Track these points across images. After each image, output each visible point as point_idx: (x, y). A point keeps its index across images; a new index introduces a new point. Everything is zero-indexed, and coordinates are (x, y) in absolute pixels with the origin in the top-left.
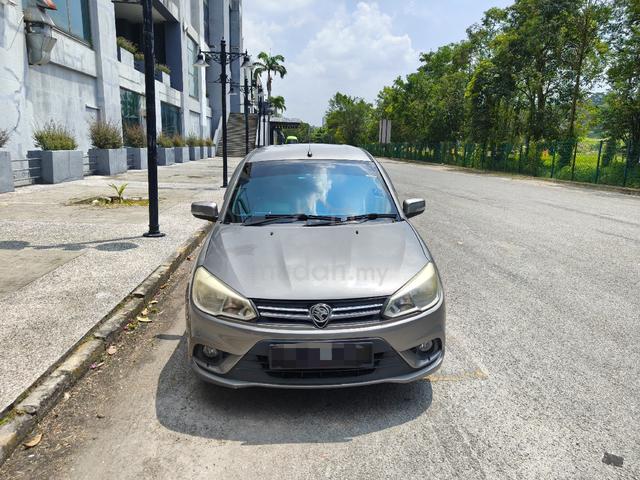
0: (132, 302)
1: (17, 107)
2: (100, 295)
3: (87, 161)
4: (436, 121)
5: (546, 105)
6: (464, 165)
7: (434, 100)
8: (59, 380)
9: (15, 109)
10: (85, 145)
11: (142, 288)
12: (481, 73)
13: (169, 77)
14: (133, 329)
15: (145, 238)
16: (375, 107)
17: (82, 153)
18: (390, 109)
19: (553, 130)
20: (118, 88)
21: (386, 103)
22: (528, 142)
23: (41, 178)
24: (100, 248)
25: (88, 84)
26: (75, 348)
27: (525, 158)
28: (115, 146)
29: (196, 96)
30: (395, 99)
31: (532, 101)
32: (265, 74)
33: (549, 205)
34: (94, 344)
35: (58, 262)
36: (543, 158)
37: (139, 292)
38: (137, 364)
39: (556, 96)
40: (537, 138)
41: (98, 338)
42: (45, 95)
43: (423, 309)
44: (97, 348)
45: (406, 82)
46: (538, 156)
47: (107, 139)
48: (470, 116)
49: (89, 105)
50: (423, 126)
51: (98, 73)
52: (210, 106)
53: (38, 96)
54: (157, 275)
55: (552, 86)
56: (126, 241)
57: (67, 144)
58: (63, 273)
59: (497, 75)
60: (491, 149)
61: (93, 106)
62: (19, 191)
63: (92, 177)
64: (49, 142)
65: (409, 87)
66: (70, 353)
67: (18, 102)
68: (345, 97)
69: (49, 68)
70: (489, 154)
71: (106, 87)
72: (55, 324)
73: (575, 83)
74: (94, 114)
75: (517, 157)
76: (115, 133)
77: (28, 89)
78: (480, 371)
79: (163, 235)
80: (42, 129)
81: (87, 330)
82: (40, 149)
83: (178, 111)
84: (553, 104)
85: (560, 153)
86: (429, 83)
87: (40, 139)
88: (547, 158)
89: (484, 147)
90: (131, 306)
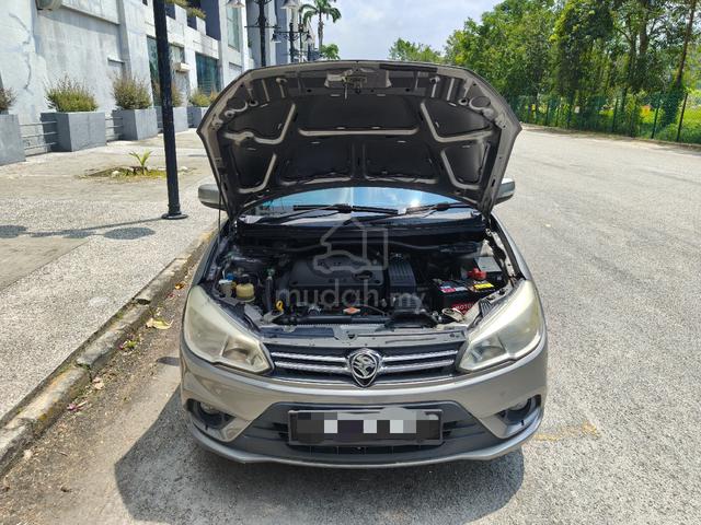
0: (133, 311)
1: (27, 62)
2: (94, 302)
3: (110, 123)
4: (514, 71)
5: (650, 48)
6: (546, 124)
7: (512, 46)
8: (15, 435)
9: (24, 64)
10: (107, 105)
11: (148, 291)
12: (572, 11)
13: (204, 23)
14: (131, 348)
15: (163, 221)
16: (442, 56)
17: (103, 114)
18: (460, 58)
19: (656, 79)
20: (145, 37)
21: (457, 50)
22: (625, 94)
23: (58, 145)
24: (108, 235)
25: (110, 33)
26: (47, 382)
27: (620, 113)
28: (142, 106)
29: (237, 46)
30: (467, 46)
31: (633, 43)
32: (315, 18)
33: (654, 173)
34: (74, 374)
35: (53, 255)
36: (642, 114)
37: (144, 296)
38: (128, 403)
39: (662, 37)
40: (637, 90)
41: (81, 365)
42: (60, 46)
43: (518, 355)
44: (77, 382)
45: (480, 23)
46: (637, 111)
47: (132, 99)
48: (555, 65)
49: (112, 58)
50: (499, 77)
51: (120, 19)
52: (253, 58)
53: (51, 47)
54: (169, 272)
55: (659, 24)
56: (138, 225)
57: (86, 105)
58: (56, 270)
59: (592, 12)
60: (580, 104)
61: (117, 59)
62: (31, 161)
63: (118, 142)
64: (64, 102)
65: (484, 31)
66: (39, 390)
67: (27, 55)
68: (408, 45)
69: (63, 14)
70: (577, 110)
71: (131, 36)
72: (28, 346)
73: (687, 21)
74: (118, 69)
75: (611, 113)
76: (142, 91)
77: (37, 39)
78: (589, 425)
79: (186, 217)
80: (55, 87)
81: (66, 355)
82: (54, 110)
83: (216, 64)
84: (659, 48)
85: (663, 108)
86: (506, 25)
87: (54, 98)
88: (648, 114)
89: (571, 102)
90: (132, 316)
